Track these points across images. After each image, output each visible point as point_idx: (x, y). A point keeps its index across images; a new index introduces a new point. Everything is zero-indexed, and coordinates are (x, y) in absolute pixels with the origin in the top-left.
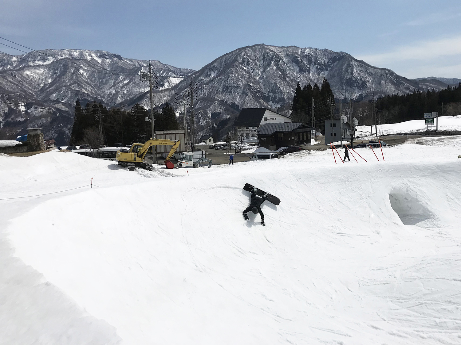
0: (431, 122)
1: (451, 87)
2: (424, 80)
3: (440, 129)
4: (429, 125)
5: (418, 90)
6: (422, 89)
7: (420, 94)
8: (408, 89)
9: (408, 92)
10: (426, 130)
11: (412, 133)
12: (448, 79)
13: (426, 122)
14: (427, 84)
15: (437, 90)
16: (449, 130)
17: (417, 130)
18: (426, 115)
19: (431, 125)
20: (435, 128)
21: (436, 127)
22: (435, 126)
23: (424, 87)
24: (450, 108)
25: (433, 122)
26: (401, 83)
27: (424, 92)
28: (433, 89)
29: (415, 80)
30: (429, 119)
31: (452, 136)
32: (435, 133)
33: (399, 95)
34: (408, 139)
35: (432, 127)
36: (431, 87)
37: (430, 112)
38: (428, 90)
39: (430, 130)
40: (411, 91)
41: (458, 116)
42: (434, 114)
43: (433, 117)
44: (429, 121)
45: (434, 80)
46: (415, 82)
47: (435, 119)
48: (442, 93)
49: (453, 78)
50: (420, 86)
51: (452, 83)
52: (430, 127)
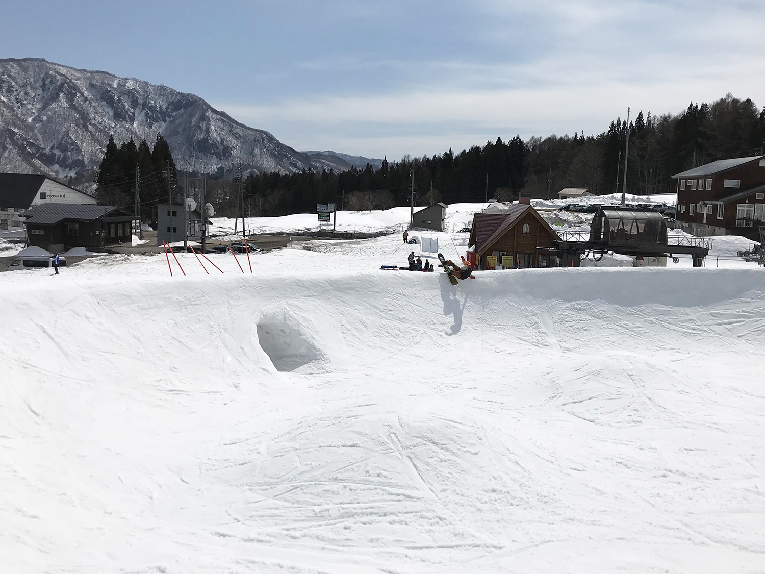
0: (327, 218)
1: (356, 168)
2: (318, 155)
3: (339, 229)
4: (323, 223)
5: (310, 170)
6: (316, 168)
7: (312, 174)
8: (295, 166)
9: (294, 170)
10: (318, 230)
11: (298, 232)
12: (353, 157)
13: (320, 217)
14: (323, 161)
15: (336, 172)
16: (351, 232)
17: (306, 229)
18: (320, 207)
19: (326, 223)
20: (331, 228)
21: (333, 226)
22: (331, 225)
23: (319, 165)
24: (353, 200)
25: (328, 218)
26: (285, 156)
27: (318, 172)
28: (331, 170)
29: (305, 153)
30: (323, 214)
31: (355, 240)
32: (331, 234)
33: (280, 173)
34: (291, 241)
35: (327, 225)
36: (328, 165)
37: (325, 203)
38: (324, 170)
39: (325, 229)
40: (299, 169)
41: (364, 212)
42: (331, 206)
43: (329, 210)
44: (324, 217)
45: (332, 156)
46: (305, 157)
47: (332, 215)
48: (343, 176)
49: (359, 156)
50: (313, 163)
51: (357, 163)
52: (324, 225)
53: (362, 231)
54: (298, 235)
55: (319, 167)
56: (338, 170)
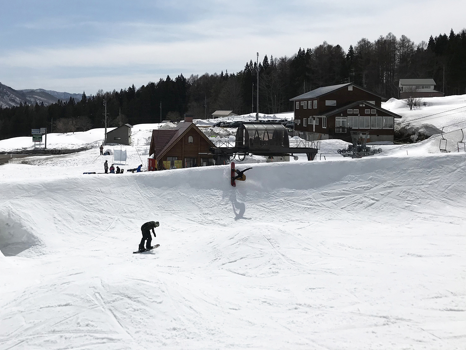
0: (40, 139)
1: (61, 101)
2: (32, 92)
3: (49, 147)
4: (37, 143)
5: (25, 103)
6: (30, 102)
7: (28, 106)
8: (13, 101)
9: (13, 104)
10: (33, 148)
11: (17, 151)
12: (59, 93)
13: (34, 139)
14: (36, 96)
15: (46, 104)
16: (59, 149)
17: (23, 148)
18: (34, 131)
19: (39, 143)
20: (43, 146)
21: (45, 145)
22: (43, 144)
24: (60, 125)
25: (41, 139)
26: (6, 94)
27: (32, 105)
28: (42, 102)
29: (22, 91)
30: (37, 136)
31: (62, 155)
32: (43, 151)
33: (2, 107)
34: (12, 158)
35: (40, 145)
36: (39, 99)
37: (38, 127)
38: (37, 103)
39: (38, 148)
40: (16, 103)
41: (68, 133)
42: (43, 130)
43: (41, 133)
44: (37, 138)
45: (43, 93)
46: (22, 94)
47: (44, 137)
48: (52, 107)
49: (64, 92)
50: (28, 98)
51: (62, 97)
52: (37, 145)
53: (68, 148)
54: (17, 153)
55: (32, 101)
56: (48, 103)
